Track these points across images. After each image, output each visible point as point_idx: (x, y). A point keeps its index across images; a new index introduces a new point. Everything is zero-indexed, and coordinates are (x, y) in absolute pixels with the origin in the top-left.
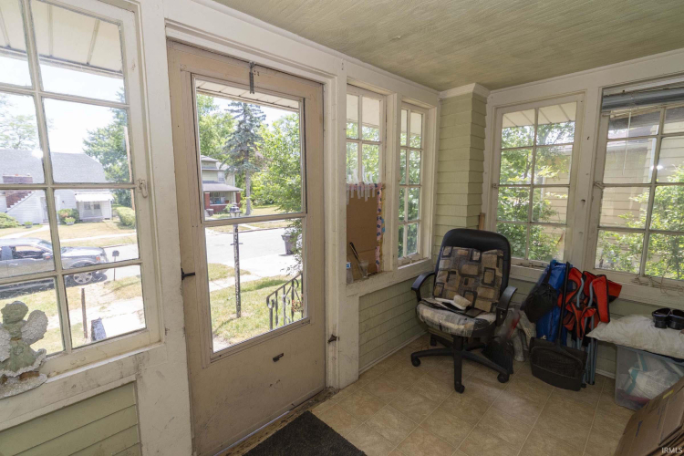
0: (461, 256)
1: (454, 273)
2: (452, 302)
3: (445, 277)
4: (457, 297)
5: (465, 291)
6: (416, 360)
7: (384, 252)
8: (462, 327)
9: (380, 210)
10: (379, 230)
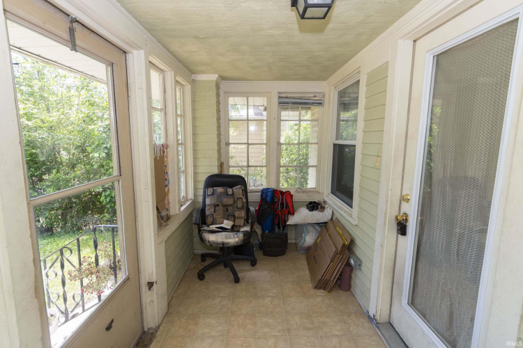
0: (221, 193)
1: (218, 205)
2: (222, 225)
3: (212, 210)
4: (225, 221)
5: (228, 216)
6: (201, 277)
7: (170, 201)
8: (237, 239)
9: (166, 166)
10: (166, 182)
